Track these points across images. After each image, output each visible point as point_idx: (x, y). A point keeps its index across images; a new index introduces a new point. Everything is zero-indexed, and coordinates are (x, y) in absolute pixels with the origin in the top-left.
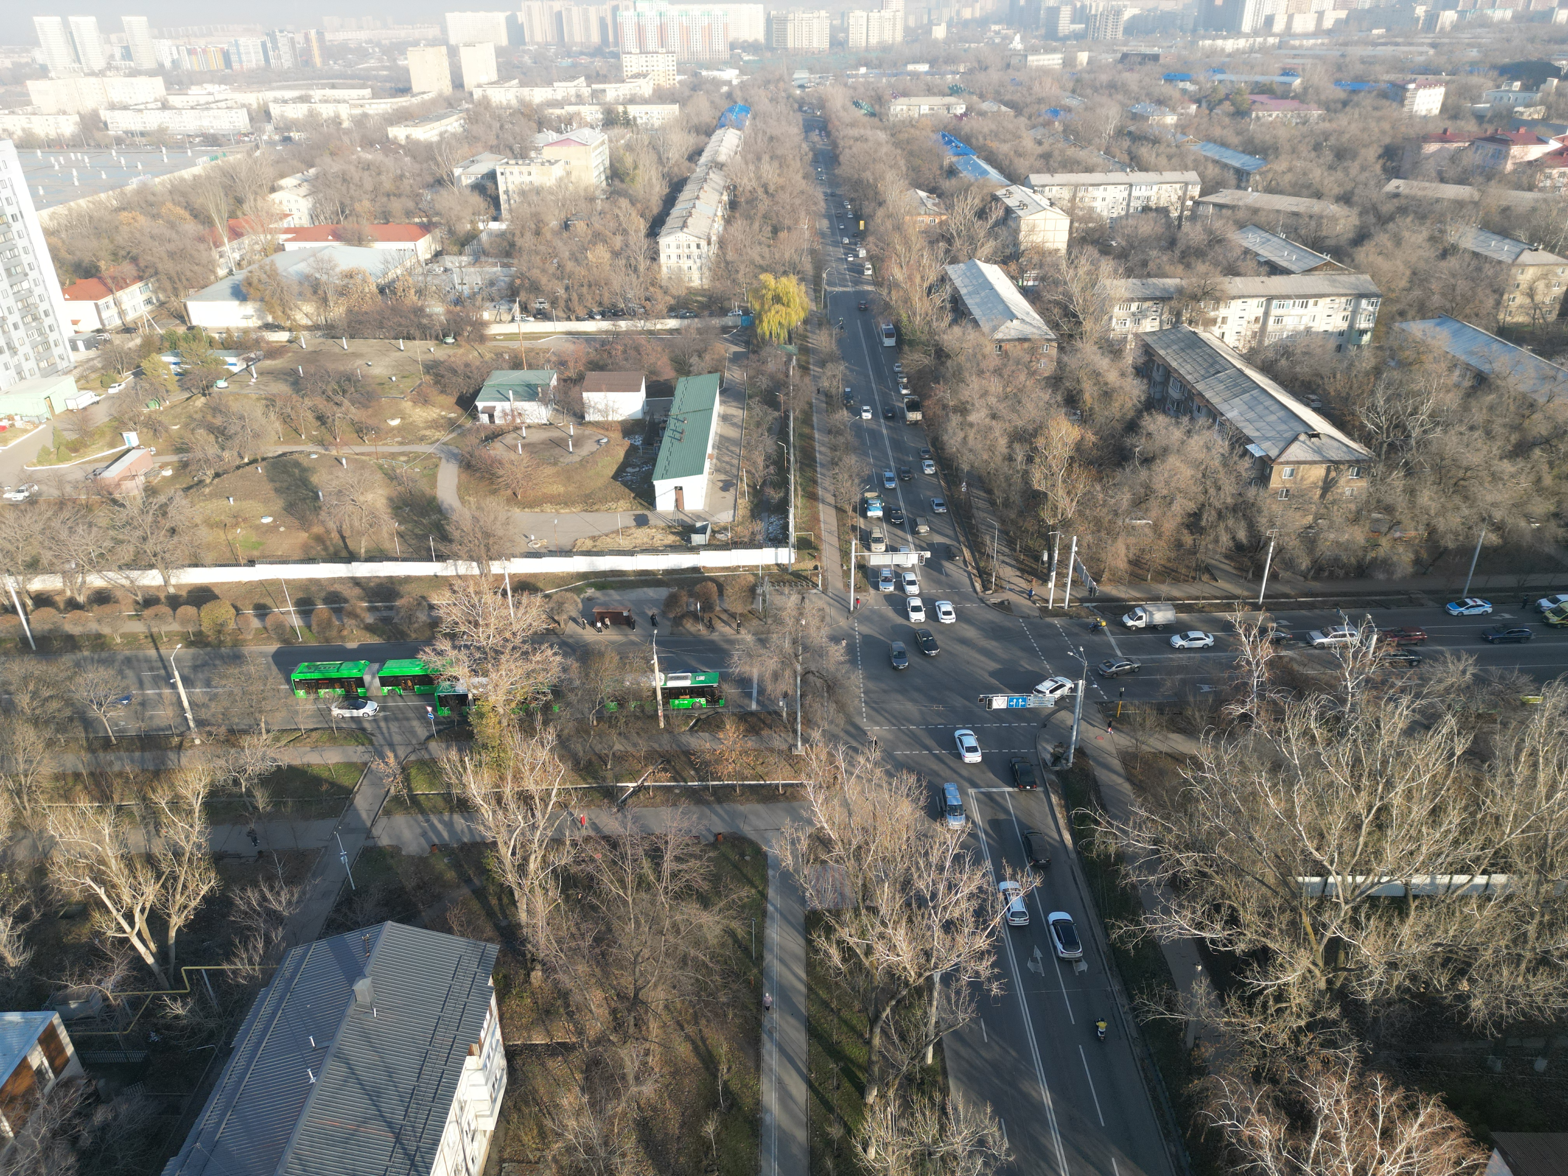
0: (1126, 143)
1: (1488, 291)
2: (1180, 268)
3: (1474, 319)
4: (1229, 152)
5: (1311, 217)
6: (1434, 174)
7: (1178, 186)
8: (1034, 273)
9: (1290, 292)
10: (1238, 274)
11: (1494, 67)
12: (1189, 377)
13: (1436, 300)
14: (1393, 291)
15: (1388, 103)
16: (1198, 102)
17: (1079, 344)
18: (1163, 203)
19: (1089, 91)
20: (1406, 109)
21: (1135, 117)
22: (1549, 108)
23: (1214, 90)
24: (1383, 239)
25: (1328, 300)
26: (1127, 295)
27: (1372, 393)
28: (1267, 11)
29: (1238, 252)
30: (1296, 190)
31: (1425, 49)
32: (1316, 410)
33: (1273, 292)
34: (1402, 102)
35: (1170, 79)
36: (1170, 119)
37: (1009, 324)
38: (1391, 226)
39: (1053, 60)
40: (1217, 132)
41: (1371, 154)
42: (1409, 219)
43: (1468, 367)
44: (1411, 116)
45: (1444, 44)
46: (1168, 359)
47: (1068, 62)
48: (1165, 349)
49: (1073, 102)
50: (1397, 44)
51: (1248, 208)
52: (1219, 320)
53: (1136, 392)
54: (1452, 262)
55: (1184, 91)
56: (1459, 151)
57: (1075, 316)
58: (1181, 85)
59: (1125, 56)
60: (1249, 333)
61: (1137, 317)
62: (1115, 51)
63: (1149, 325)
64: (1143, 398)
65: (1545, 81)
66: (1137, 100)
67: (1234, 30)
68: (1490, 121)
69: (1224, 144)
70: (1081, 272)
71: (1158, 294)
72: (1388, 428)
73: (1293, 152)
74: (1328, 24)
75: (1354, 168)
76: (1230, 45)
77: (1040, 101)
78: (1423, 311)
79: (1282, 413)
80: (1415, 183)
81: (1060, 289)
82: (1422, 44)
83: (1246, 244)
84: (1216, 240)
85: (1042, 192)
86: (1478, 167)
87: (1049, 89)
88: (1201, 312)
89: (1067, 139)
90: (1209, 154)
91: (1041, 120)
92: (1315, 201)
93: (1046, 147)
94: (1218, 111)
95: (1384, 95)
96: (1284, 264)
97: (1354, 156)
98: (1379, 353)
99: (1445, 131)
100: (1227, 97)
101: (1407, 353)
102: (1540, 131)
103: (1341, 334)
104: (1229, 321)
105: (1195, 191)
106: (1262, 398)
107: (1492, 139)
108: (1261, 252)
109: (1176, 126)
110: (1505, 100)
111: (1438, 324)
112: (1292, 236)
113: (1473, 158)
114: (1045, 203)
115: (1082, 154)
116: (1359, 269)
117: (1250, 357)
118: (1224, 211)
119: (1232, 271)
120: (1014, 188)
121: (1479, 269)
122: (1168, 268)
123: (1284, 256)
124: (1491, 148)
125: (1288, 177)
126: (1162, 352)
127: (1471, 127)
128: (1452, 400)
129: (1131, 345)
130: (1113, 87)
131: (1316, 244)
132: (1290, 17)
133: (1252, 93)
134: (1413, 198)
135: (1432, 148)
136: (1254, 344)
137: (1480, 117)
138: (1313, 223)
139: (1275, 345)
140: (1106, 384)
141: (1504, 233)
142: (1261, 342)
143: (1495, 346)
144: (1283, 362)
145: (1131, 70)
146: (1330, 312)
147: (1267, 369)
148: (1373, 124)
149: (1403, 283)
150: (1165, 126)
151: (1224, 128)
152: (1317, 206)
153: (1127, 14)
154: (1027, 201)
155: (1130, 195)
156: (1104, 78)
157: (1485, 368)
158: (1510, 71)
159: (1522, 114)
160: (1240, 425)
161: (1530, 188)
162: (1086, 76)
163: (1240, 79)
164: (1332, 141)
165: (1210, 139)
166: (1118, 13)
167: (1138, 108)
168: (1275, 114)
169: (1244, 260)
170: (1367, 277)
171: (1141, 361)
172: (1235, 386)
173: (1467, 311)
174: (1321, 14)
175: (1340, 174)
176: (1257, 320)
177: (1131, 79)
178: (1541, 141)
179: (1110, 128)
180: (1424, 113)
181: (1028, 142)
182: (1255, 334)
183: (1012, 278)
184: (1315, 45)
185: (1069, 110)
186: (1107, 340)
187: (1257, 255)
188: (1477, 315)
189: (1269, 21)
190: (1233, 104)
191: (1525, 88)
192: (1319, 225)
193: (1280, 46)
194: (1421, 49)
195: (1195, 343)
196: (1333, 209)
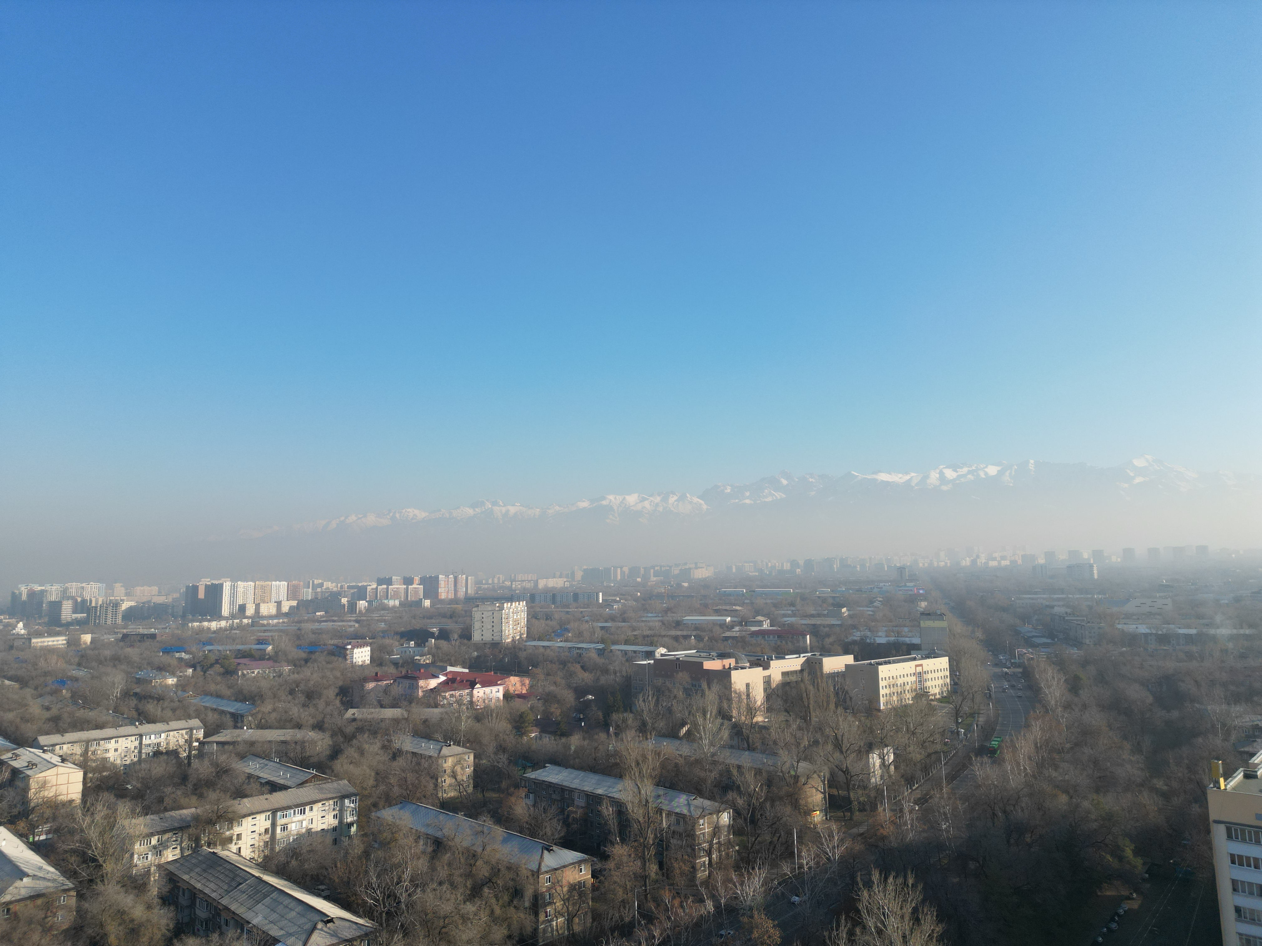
0: (133, 702)
1: (428, 778)
2: (194, 799)
3: (424, 800)
4: (225, 702)
5: (296, 743)
6: (375, 703)
7: (184, 732)
8: (47, 827)
9: (290, 804)
10: (245, 796)
11: (397, 633)
12: (213, 895)
13: (396, 790)
14: (366, 789)
15: (336, 659)
16: (194, 666)
17: (100, 887)
18: (172, 747)
19: (94, 664)
20: (348, 662)
21: (139, 681)
22: (433, 656)
23: (206, 657)
24: (351, 752)
25: (320, 804)
26: (146, 831)
27: (366, 872)
28: (240, 601)
29: (242, 778)
30: (282, 724)
31: (352, 623)
32: (327, 898)
33: (277, 806)
34: (345, 657)
35: (167, 651)
36: (171, 681)
37: (18, 883)
38: (354, 741)
39: (59, 641)
40: (212, 687)
41: (331, 693)
42: (366, 735)
43: (428, 836)
44: (353, 665)
45: (363, 620)
46: (193, 882)
47: (73, 643)
48: (188, 873)
49: (80, 673)
50: (334, 621)
51: (245, 742)
52: (235, 837)
53: (164, 921)
54: (401, 762)
55: (181, 659)
56: (388, 686)
57: (94, 860)
58: (177, 655)
59: (125, 636)
60: (262, 844)
61: (158, 850)
62: (116, 633)
63: (170, 855)
64: (171, 926)
65: (427, 641)
66: (140, 669)
67: (218, 616)
68: (402, 666)
69: (219, 696)
70: (98, 817)
71: (176, 825)
72: (384, 898)
73: (275, 697)
74: (285, 608)
75: (321, 704)
76: (214, 625)
77: (46, 674)
78: (389, 801)
79: (299, 908)
80: (365, 710)
81: (77, 837)
82: (350, 621)
83: (248, 770)
84: (223, 771)
85: (53, 751)
86: (402, 695)
87: (55, 664)
88: (217, 833)
89: (75, 703)
90: (208, 705)
91: (48, 689)
92: (297, 730)
93: (54, 711)
94: (210, 672)
95: (332, 653)
96: (282, 782)
97: (320, 696)
98: (365, 839)
99: (377, 674)
100: (217, 662)
101: (385, 834)
102: (433, 670)
103: (335, 829)
104: (243, 837)
105: (200, 734)
106: (282, 898)
107: (406, 677)
108: (261, 775)
109: (177, 686)
110: (408, 652)
111: (401, 809)
112: (284, 759)
113: (398, 690)
114: (56, 759)
115: (92, 715)
116: (338, 777)
117: (265, 865)
118: (226, 747)
119: (240, 794)
120: (20, 751)
121: (419, 764)
122: (183, 801)
123: (280, 776)
124: (407, 682)
125: (274, 715)
126: (186, 877)
127: (392, 670)
128: (422, 864)
129: (155, 877)
130: (116, 660)
131: (304, 762)
132: (258, 606)
133: (236, 658)
134: (366, 720)
135: (371, 685)
136: (267, 852)
137: (395, 664)
138: (298, 748)
139: (285, 849)
140: (132, 920)
141: (428, 737)
142: (272, 849)
143: (441, 817)
144: (294, 863)
145: (132, 646)
146: (323, 814)
147: (281, 872)
148: (328, 674)
149: (371, 782)
150: (167, 686)
151: (217, 684)
152: (299, 735)
153: (125, 606)
154: (36, 760)
155: (141, 744)
156: (108, 653)
157: (439, 834)
158: (407, 635)
159: (419, 660)
160: (265, 928)
161: (436, 706)
162: (89, 652)
163: (227, 648)
164: (302, 686)
165: (207, 694)
166: (116, 605)
167: (141, 674)
168: (256, 672)
169: (249, 783)
170: (346, 782)
171: (165, 890)
172: (258, 892)
173: (418, 795)
174: (279, 604)
175: (312, 710)
176: (266, 831)
177: (133, 653)
178: (435, 676)
179: (117, 692)
180: (360, 663)
181: (35, 708)
182: (266, 843)
183: (21, 836)
184: (279, 623)
185: (76, 679)
186: (130, 877)
187: (259, 778)
188: (425, 797)
189: (242, 608)
190: (222, 667)
191: (417, 645)
192: (303, 748)
193: (253, 624)
194: (350, 624)
195: (216, 861)
196: (312, 735)
